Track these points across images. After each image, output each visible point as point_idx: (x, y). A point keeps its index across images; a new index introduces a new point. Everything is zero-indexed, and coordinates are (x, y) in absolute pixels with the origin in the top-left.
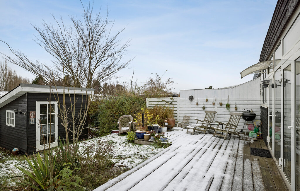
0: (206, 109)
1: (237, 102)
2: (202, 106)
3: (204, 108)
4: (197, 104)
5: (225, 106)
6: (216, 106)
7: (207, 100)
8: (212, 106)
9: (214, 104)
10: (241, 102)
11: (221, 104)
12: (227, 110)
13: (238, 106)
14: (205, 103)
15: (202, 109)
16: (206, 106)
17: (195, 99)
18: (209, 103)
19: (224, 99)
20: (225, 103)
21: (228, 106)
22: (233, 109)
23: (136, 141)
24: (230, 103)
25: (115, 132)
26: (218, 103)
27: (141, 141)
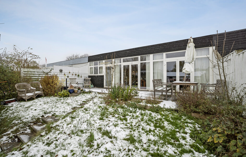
0: (69, 77)
2: (67, 76)
4: (65, 74)
5: (77, 76)
6: (73, 76)
7: (70, 73)
8: (72, 76)
9: (73, 75)
10: (83, 74)
11: (76, 75)
12: (78, 78)
13: (82, 76)
14: (69, 74)
16: (69, 76)
17: (63, 72)
18: (70, 74)
19: (77, 72)
20: (77, 74)
21: (78, 75)
22: (80, 77)
23: (70, 95)
24: (79, 74)
25: (10, 102)
26: (75, 74)
27: (73, 94)
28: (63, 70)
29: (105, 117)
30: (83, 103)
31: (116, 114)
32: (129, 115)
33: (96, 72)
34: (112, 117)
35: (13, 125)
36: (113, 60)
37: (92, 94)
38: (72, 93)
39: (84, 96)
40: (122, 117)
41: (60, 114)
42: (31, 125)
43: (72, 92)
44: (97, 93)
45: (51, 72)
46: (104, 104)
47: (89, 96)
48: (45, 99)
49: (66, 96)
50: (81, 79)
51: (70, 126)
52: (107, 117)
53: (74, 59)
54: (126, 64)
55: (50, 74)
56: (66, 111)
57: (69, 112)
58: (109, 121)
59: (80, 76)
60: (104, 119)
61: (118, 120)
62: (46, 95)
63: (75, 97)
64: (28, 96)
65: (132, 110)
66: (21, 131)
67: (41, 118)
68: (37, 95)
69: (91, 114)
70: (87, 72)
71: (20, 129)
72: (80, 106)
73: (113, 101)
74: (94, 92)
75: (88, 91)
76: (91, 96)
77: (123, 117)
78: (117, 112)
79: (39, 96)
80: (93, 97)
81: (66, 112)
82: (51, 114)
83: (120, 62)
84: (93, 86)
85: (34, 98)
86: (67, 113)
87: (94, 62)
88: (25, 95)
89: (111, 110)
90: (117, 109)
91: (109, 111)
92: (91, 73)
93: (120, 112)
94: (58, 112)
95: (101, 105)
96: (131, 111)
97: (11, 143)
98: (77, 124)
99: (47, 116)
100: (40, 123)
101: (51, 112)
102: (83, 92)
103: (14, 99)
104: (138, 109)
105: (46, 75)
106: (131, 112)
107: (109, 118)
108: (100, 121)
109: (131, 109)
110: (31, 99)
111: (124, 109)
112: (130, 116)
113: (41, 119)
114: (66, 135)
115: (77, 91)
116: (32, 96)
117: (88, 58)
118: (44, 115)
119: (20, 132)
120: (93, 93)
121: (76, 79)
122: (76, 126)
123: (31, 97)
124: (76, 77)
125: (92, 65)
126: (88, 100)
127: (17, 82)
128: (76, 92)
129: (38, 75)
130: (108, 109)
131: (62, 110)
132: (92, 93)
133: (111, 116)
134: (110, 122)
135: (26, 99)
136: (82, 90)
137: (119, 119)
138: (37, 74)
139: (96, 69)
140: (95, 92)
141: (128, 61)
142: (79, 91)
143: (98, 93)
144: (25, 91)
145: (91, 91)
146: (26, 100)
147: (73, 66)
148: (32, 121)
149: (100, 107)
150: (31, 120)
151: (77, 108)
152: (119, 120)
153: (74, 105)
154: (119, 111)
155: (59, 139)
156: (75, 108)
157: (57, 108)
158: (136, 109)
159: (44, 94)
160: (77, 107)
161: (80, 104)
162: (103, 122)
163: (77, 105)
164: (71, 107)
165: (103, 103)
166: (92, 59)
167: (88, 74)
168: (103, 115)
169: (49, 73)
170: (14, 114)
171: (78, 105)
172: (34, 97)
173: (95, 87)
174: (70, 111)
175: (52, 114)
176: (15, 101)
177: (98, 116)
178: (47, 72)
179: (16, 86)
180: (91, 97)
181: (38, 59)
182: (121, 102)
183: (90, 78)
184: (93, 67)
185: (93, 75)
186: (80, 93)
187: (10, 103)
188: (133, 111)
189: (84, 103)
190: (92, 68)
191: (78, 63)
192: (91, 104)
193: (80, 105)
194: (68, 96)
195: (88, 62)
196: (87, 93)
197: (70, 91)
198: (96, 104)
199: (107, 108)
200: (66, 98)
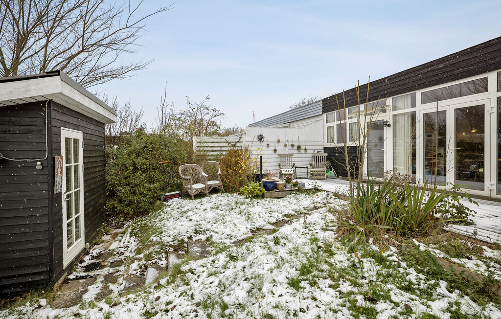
0: (278, 152)
1: (307, 144)
2: (273, 148)
3: (275, 151)
4: (268, 146)
5: (296, 148)
6: (287, 148)
7: (279, 141)
8: (283, 148)
9: (285, 146)
11: (293, 146)
12: (299, 152)
13: (307, 148)
14: (277, 144)
15: (273, 152)
16: (277, 148)
17: (265, 139)
18: (281, 144)
19: (295, 139)
20: (296, 144)
21: (299, 147)
22: (303, 151)
23: (267, 194)
24: (301, 144)
25: (171, 197)
26: (290, 144)
27: (275, 193)
28: (265, 136)
29: (307, 280)
30: (285, 218)
31: (344, 281)
32: (392, 302)
33: (342, 137)
34: (330, 286)
35: (150, 243)
36: (389, 101)
37: (317, 195)
38: (272, 190)
39: (295, 201)
40: (360, 298)
41: (221, 239)
42: (170, 250)
43: (270, 189)
44: (331, 194)
45: (241, 142)
46: (332, 233)
47: (306, 201)
48: (220, 199)
49: (257, 197)
50: (306, 155)
51: (211, 281)
52: (313, 284)
53: (297, 109)
54: (431, 108)
55: (241, 146)
56: (234, 234)
57: (240, 238)
58: (314, 299)
59: (303, 148)
60: (301, 288)
61: (344, 306)
62: (228, 188)
63: (275, 201)
64: (195, 189)
65: (414, 281)
66: (154, 259)
67: (186, 240)
68: (212, 188)
69: (278, 258)
70: (321, 139)
71: (153, 255)
72: (272, 227)
73: (361, 229)
74: (324, 191)
75: (312, 188)
76: (314, 203)
77: (367, 299)
78: (359, 271)
79: (215, 191)
80: (318, 205)
81: (233, 238)
82: (205, 235)
83: (414, 105)
84: (333, 173)
85: (206, 194)
86: (235, 240)
87: (335, 112)
88: (191, 186)
89: (341, 258)
90: (360, 262)
91: (332, 260)
92: (329, 141)
93: (366, 275)
94: (217, 235)
95: (321, 235)
96: (411, 283)
97: (138, 277)
98: (230, 279)
99: (197, 238)
100: (183, 251)
101: (207, 232)
102: (298, 190)
103: (177, 192)
104: (443, 284)
105: (232, 148)
106: (408, 289)
107: (319, 288)
108: (288, 290)
109: (413, 276)
110: (200, 195)
111: (385, 267)
112: (397, 305)
113: (187, 243)
114: (190, 303)
115: (283, 186)
116: (203, 189)
117: (322, 102)
118: (193, 234)
119: (153, 261)
120: (322, 195)
121: (291, 155)
122: (227, 283)
123: (201, 192)
124: (294, 151)
125: (332, 120)
126: (301, 213)
127: (183, 163)
128: (280, 187)
129: (218, 149)
130: (332, 254)
131: (228, 231)
132: (319, 193)
133: (329, 282)
134: (313, 304)
135: (193, 195)
136: (295, 185)
137: (348, 304)
138: (218, 147)
139: (341, 128)
140: (327, 192)
141: (437, 98)
142: (289, 186)
143: (336, 195)
144: (190, 179)
145: (319, 188)
146: (193, 197)
147: (292, 124)
148: (172, 243)
149: (314, 240)
150: (172, 241)
151: (264, 230)
152: (345, 310)
153: (260, 223)
154: (364, 270)
155: (172, 309)
156: (258, 229)
157: (222, 224)
158: (432, 282)
159: (224, 186)
160: (265, 228)
161: (274, 221)
162: (292, 299)
163: (265, 223)
164: (250, 227)
165: (330, 228)
166: (330, 104)
167: (322, 144)
168: (305, 271)
169: (238, 144)
170: (162, 222)
171: (269, 223)
172: (205, 192)
173: (338, 177)
174: (244, 237)
175: (208, 235)
176: (179, 196)
177: (294, 269)
178: (235, 142)
179: (180, 168)
180: (312, 206)
181: (222, 116)
182: (387, 236)
183: (326, 154)
184: (335, 124)
185: (335, 144)
186: (291, 192)
187: (171, 199)
188: (422, 287)
189: (287, 219)
190: (332, 129)
191: (301, 118)
192: (298, 228)
193: (273, 224)
194: (263, 196)
195: (321, 113)
196: (308, 192)
197: (268, 185)
198: (311, 228)
199: (333, 248)
200: (255, 201)
